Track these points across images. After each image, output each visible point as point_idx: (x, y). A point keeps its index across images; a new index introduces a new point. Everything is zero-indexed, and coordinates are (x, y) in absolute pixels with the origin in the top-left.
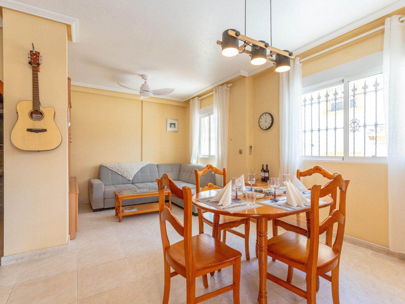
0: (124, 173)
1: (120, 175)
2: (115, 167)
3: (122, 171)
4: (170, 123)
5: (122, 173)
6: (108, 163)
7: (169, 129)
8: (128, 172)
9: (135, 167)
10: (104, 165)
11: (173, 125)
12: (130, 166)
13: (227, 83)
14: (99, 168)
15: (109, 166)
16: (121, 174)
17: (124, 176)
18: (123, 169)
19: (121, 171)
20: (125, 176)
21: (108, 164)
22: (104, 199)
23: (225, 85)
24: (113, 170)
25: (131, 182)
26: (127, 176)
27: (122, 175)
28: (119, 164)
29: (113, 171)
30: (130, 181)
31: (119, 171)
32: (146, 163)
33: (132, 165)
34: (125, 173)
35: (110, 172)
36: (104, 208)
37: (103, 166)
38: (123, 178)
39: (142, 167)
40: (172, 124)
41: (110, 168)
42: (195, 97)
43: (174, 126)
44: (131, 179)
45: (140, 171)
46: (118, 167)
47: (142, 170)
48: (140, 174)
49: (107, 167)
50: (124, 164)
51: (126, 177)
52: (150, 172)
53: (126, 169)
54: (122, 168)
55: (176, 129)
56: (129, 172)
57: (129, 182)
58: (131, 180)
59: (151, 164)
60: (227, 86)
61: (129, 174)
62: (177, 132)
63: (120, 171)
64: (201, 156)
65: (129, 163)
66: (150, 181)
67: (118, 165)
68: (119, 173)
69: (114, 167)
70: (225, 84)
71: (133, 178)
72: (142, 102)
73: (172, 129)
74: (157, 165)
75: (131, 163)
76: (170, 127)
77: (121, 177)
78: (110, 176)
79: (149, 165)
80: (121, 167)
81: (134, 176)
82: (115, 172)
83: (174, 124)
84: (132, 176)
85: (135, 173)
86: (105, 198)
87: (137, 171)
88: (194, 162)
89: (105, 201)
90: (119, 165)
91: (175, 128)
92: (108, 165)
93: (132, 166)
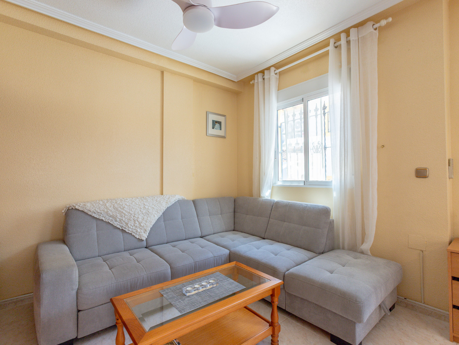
0: (127, 224)
1: (119, 228)
2: (106, 210)
3: (124, 219)
4: (213, 121)
5: (124, 225)
6: (88, 202)
7: (211, 131)
8: (137, 222)
9: (153, 208)
10: (77, 207)
11: (217, 125)
12: (142, 207)
13: (375, 19)
14: (64, 214)
15: (92, 210)
16: (122, 227)
17: (127, 231)
18: (125, 214)
19: (121, 220)
20: (130, 230)
21: (89, 205)
22: (79, 311)
23: (370, 23)
24: (101, 218)
25: (144, 244)
26: (135, 231)
27: (122, 229)
28: (116, 202)
29: (102, 220)
30: (142, 240)
31: (116, 221)
32: (174, 199)
33: (144, 204)
34: (132, 223)
35: (94, 223)
36: (79, 337)
37: (76, 209)
38: (125, 235)
39: (167, 207)
40: (216, 122)
41: (93, 215)
42: (268, 69)
43: (219, 127)
44: (144, 236)
45: (163, 216)
46: (113, 210)
47: (167, 215)
48: (162, 223)
49: (86, 211)
50: (127, 204)
51: (133, 234)
52: (182, 218)
53: (131, 214)
54: (124, 212)
55: (221, 133)
56: (140, 220)
57: (139, 244)
58: (144, 239)
59: (181, 199)
60: (375, 26)
61: (141, 225)
62: (224, 137)
63: (118, 220)
64: (279, 183)
65: (138, 200)
66: (184, 239)
67: (114, 207)
68: (116, 224)
69: (104, 211)
70: (370, 21)
71: (148, 234)
72: (162, 73)
73: (216, 132)
74: (194, 202)
75: (142, 201)
76: (213, 128)
77: (120, 233)
78: (94, 232)
79: (181, 203)
80: (120, 209)
81: (150, 229)
82: (106, 222)
83: (220, 123)
84: (146, 230)
85: (153, 222)
86: (80, 309)
87: (157, 218)
88: (267, 194)
89: (79, 319)
90: (116, 205)
91: (221, 130)
92: (89, 208)
93: (147, 207)
